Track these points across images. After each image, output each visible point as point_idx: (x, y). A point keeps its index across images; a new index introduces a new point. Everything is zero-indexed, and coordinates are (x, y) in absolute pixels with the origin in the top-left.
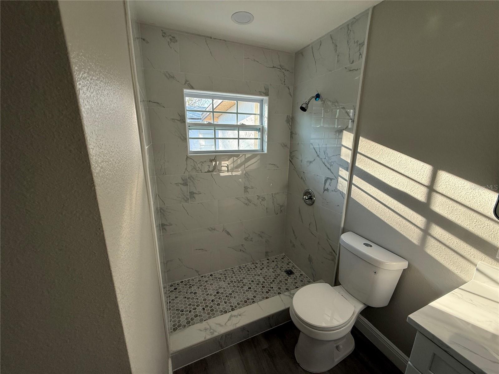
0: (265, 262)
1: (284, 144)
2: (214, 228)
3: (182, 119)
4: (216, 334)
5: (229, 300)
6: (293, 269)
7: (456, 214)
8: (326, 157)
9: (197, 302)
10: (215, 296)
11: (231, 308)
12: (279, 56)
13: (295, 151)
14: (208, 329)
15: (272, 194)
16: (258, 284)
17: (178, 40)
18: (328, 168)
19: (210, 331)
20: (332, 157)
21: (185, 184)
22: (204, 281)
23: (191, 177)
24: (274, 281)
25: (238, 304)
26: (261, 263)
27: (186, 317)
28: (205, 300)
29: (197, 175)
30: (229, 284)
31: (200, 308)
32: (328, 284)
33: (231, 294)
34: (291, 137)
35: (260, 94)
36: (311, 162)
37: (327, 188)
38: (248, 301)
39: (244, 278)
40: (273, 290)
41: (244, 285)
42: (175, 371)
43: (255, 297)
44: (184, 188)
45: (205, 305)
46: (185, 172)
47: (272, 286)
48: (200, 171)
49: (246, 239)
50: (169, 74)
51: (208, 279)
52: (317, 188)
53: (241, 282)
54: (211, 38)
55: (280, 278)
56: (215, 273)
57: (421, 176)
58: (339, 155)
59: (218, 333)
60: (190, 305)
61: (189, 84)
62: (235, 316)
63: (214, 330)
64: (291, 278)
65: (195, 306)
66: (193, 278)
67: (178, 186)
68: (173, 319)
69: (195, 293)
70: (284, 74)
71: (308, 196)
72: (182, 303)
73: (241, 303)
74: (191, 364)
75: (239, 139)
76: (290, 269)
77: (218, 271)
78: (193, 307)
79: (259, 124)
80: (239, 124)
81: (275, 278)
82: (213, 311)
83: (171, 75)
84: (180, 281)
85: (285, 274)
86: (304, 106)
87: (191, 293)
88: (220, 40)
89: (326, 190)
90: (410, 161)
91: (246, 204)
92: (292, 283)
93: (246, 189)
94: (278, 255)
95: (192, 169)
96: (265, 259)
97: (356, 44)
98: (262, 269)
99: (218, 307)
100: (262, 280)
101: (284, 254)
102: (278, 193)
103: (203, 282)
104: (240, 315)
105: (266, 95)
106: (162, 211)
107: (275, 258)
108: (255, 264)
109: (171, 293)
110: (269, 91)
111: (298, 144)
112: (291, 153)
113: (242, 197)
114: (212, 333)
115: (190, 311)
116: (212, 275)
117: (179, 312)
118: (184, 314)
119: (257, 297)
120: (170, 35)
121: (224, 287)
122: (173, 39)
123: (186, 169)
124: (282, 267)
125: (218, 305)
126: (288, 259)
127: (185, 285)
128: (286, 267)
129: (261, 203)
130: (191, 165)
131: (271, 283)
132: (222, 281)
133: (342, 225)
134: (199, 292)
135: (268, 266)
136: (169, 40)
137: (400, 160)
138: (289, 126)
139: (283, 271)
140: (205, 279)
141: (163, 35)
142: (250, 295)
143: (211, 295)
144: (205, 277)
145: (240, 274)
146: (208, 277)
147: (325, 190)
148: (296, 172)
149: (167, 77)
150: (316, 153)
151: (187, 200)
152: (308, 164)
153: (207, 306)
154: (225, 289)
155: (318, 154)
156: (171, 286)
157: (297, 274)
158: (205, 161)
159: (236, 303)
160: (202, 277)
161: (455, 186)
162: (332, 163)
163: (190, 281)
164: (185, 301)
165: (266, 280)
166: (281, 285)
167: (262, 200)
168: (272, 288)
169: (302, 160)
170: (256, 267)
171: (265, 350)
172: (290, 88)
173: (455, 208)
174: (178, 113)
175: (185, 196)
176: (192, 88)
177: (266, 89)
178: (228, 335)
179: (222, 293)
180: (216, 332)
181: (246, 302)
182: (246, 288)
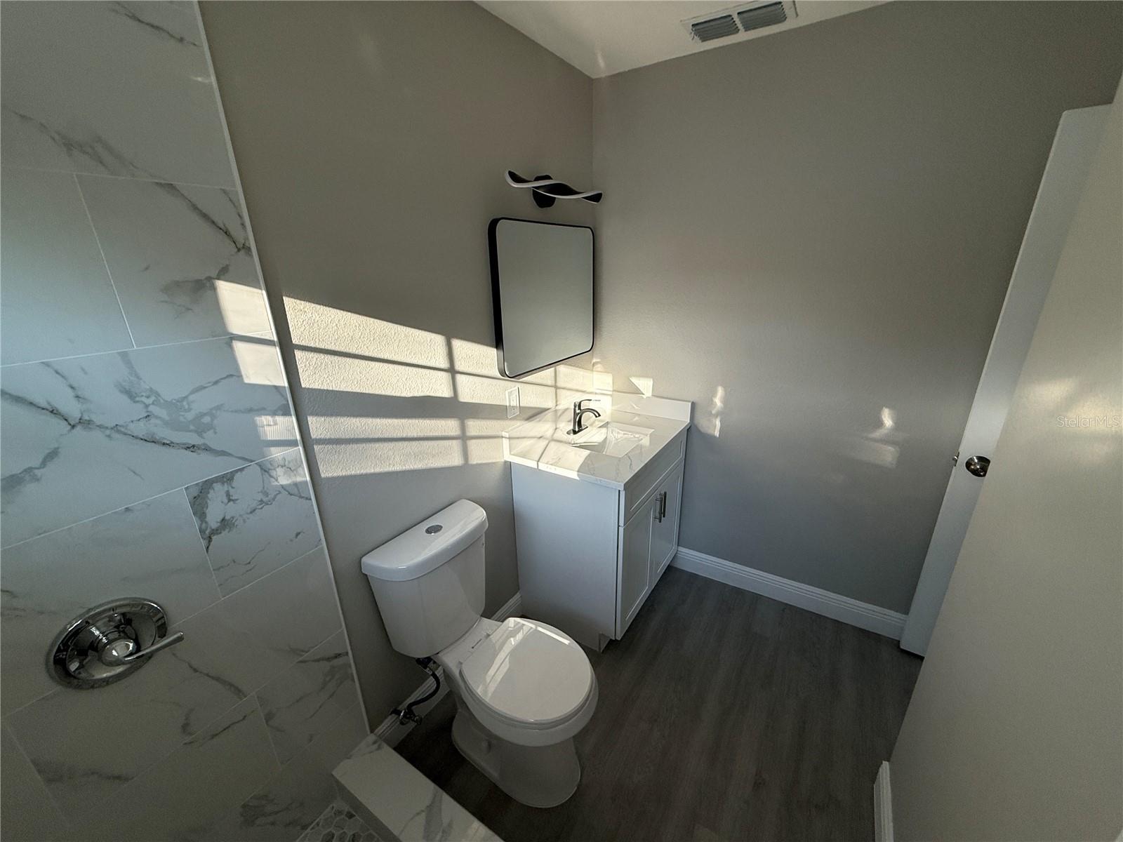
8: (152, 409)
18: (191, 447)
20: (191, 398)
37: (223, 521)
89: (218, 530)
147: (210, 536)
162: (205, 420)
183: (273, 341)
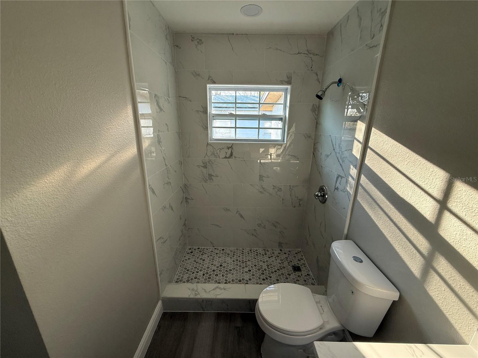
0: (277, 252)
1: (307, 135)
2: (228, 209)
3: (205, 111)
4: (198, 296)
5: (227, 274)
6: (303, 266)
7: (464, 245)
8: (340, 151)
9: (202, 267)
10: (218, 267)
11: (225, 282)
12: (306, 40)
13: (318, 143)
14: (195, 290)
15: (290, 186)
16: (259, 270)
17: (204, 42)
18: (340, 164)
19: (195, 293)
20: (345, 152)
21: (205, 167)
22: (215, 252)
23: (210, 161)
24: (276, 271)
25: (233, 281)
26: (272, 252)
27: (188, 276)
28: (208, 268)
29: (215, 159)
30: (233, 261)
31: (202, 273)
32: (310, 290)
33: (231, 270)
34: (316, 127)
35: (282, 83)
36: (328, 156)
37: (338, 187)
38: (242, 281)
39: (249, 260)
40: (271, 280)
41: (246, 267)
42: (164, 312)
43: (250, 280)
44: (204, 170)
45: (206, 272)
46: (205, 156)
47: (271, 276)
48: (218, 157)
49: (259, 225)
50: (195, 73)
51: (219, 252)
52: (329, 186)
53: (245, 263)
54: (233, 34)
55: (283, 271)
56: (227, 249)
57: (428, 185)
58: (351, 150)
59: (200, 296)
60: (196, 268)
61: (211, 79)
62: (220, 288)
63: (198, 293)
64: (294, 274)
65: (199, 270)
66: (209, 248)
67: (199, 168)
68: (179, 274)
69: (204, 260)
70: (312, 59)
71: (321, 193)
72: (191, 265)
73: (235, 280)
74: (177, 312)
75: (259, 128)
76: (299, 265)
77: (230, 248)
78: (197, 270)
79: (282, 114)
80: (260, 114)
81: (278, 269)
82: (210, 279)
83: (197, 73)
84: (198, 247)
85: (291, 269)
86: (319, 94)
87: (201, 259)
88: (242, 34)
89: (337, 189)
90: (418, 164)
91: (261, 192)
92: (293, 279)
93: (261, 177)
94: (293, 249)
95: (212, 154)
96: (278, 249)
97: (379, 13)
98: (270, 258)
99: (215, 277)
100: (265, 267)
101: (300, 250)
102: (297, 186)
103: (214, 254)
104: (224, 289)
105: (288, 84)
106: (186, 187)
107: (289, 251)
108: (266, 251)
109: (187, 254)
110: (291, 79)
111: (320, 135)
112: (314, 144)
113: (257, 185)
114: (196, 295)
115: (193, 272)
116: (224, 249)
117: (186, 270)
118: (188, 273)
119: (252, 280)
120: (198, 39)
121: (229, 262)
122: (200, 42)
123: (206, 154)
124: (292, 262)
125: (217, 275)
126: (302, 255)
127: (200, 251)
128: (295, 263)
129: (277, 193)
130: (211, 151)
131: (272, 273)
132: (229, 258)
133: (346, 231)
134: (207, 261)
135: (278, 256)
136: (197, 43)
137: (408, 161)
138: (315, 115)
139: (291, 265)
140: (216, 251)
141: (192, 39)
142: (247, 277)
143: (215, 265)
144: (218, 249)
145: (248, 256)
146: (220, 251)
147: (335, 189)
148: (317, 165)
149: (194, 75)
150: (332, 146)
151: (206, 181)
152: (326, 158)
153: (207, 273)
154: (229, 265)
155: (334, 147)
156: (190, 249)
157: (304, 272)
158: (223, 148)
159: (231, 279)
160: (216, 249)
161: (468, 206)
162: (344, 159)
163: (205, 249)
164: (194, 264)
165: (269, 268)
166: (280, 278)
167: (278, 190)
168: (271, 277)
169: (321, 153)
170: (266, 254)
171: (237, 327)
172: (318, 73)
173: (464, 237)
174: (202, 106)
175: (204, 177)
176: (214, 83)
177: (288, 77)
178: (209, 301)
179: (224, 267)
180: (199, 295)
181: (240, 281)
182: (246, 269)
183: (361, 142)
